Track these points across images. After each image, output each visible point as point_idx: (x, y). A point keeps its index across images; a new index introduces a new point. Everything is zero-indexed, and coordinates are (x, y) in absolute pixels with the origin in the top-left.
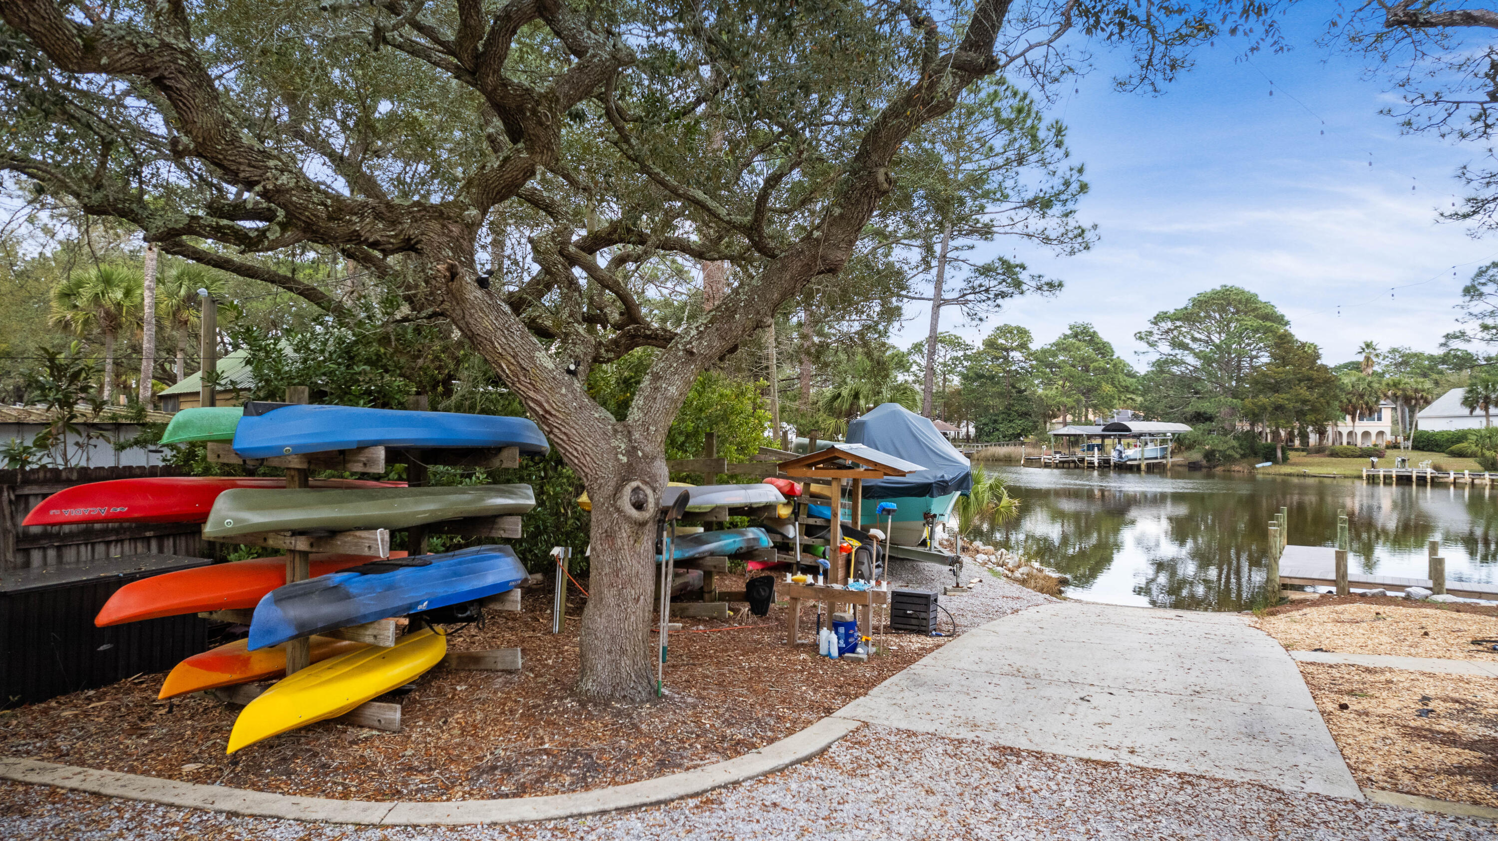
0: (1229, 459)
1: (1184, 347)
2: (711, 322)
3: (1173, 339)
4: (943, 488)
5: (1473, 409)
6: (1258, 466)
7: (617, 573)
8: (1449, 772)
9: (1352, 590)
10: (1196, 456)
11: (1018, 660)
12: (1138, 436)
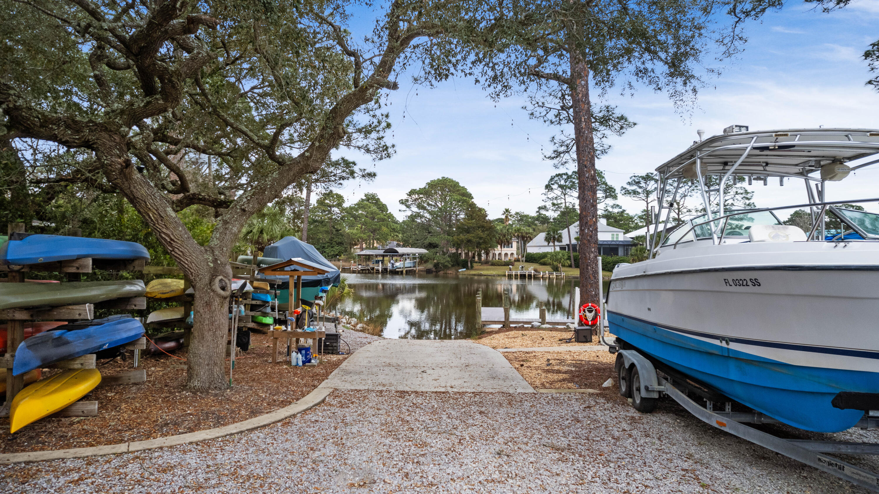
0: (446, 267)
1: (424, 208)
2: (253, 195)
3: (419, 203)
4: (327, 281)
5: (549, 243)
6: (460, 270)
7: (212, 323)
8: (560, 381)
9: (511, 325)
10: (430, 266)
11: (388, 361)
12: (402, 255)
